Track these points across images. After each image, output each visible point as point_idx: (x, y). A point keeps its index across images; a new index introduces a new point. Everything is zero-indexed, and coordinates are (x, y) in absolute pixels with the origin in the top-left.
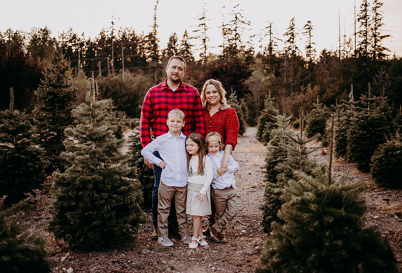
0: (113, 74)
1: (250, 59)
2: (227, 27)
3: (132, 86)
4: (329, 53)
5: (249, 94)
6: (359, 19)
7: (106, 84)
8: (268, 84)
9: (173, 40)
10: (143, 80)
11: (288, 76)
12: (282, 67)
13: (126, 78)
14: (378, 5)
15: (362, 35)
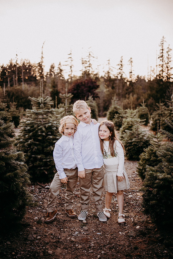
0: (17, 85)
1: (97, 79)
2: (84, 60)
3: (28, 93)
4: (141, 77)
5: (98, 99)
6: (159, 58)
7: (12, 91)
8: (108, 93)
9: (52, 67)
10: (35, 89)
11: (119, 89)
12: (116, 84)
13: (25, 87)
14: (169, 50)
15: (160, 67)
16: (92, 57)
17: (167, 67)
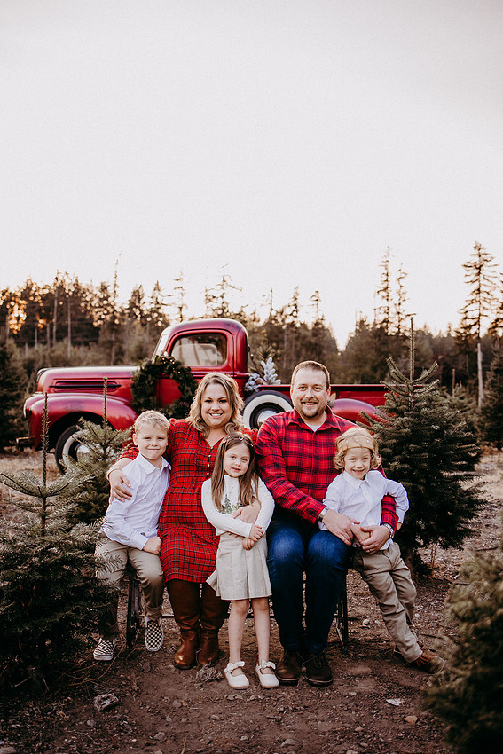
2: (211, 293)
6: (379, 292)
14: (403, 275)
15: (382, 312)
16: (229, 287)
17: (399, 313)
